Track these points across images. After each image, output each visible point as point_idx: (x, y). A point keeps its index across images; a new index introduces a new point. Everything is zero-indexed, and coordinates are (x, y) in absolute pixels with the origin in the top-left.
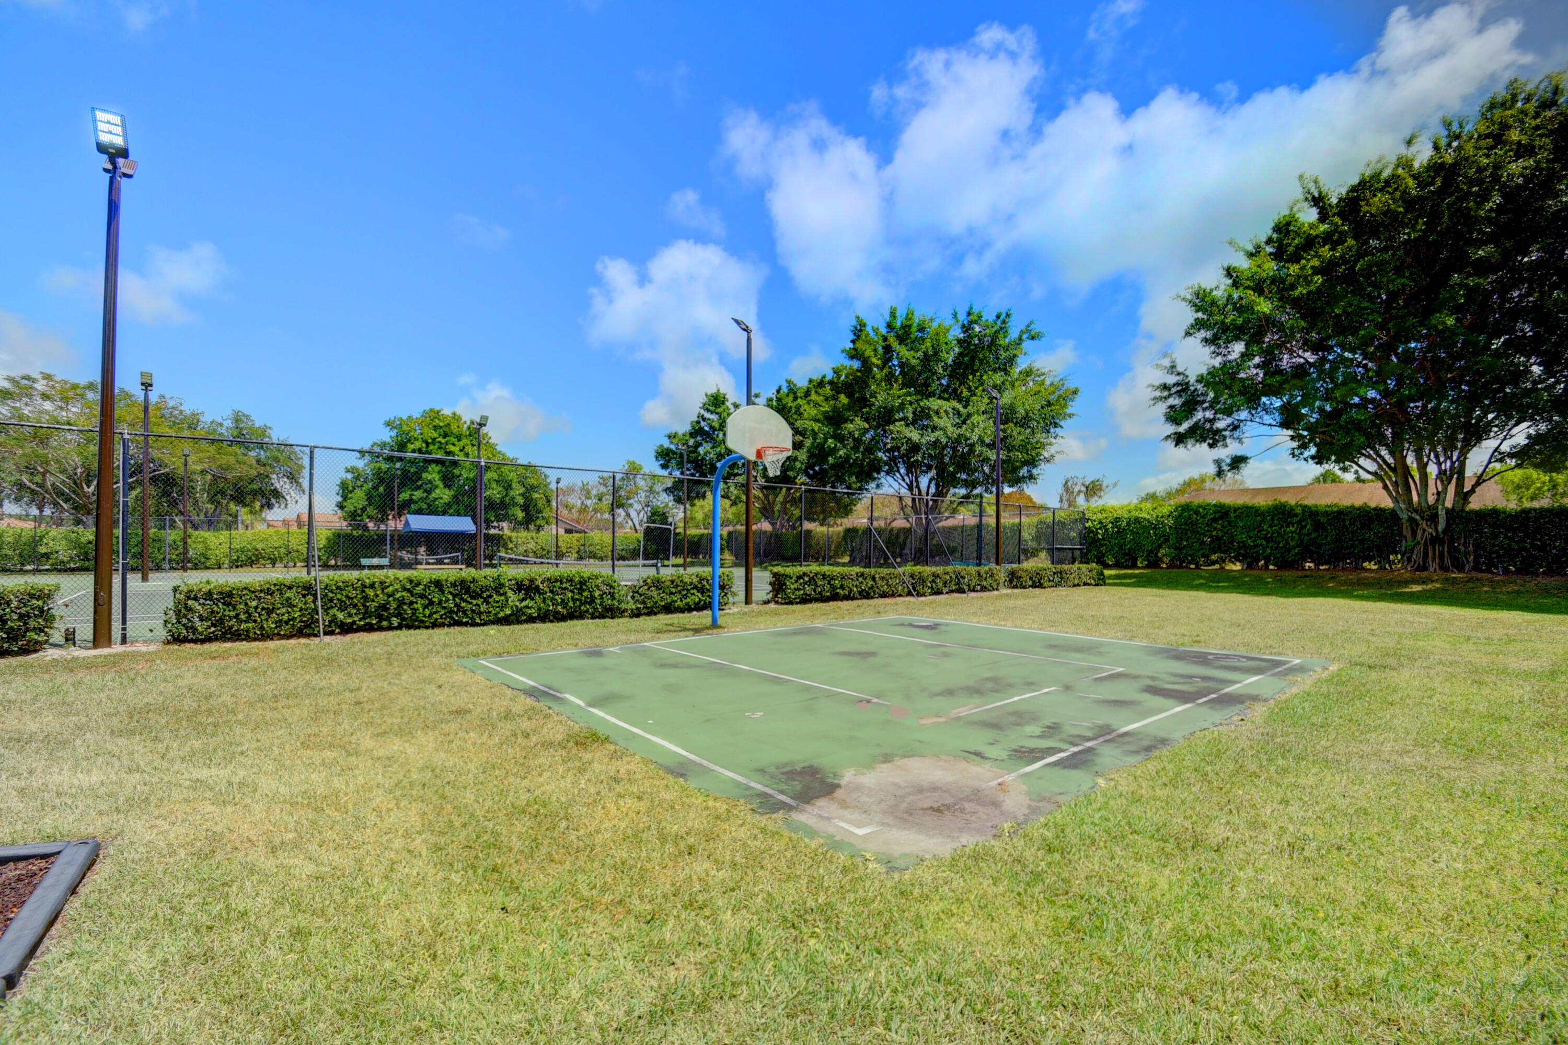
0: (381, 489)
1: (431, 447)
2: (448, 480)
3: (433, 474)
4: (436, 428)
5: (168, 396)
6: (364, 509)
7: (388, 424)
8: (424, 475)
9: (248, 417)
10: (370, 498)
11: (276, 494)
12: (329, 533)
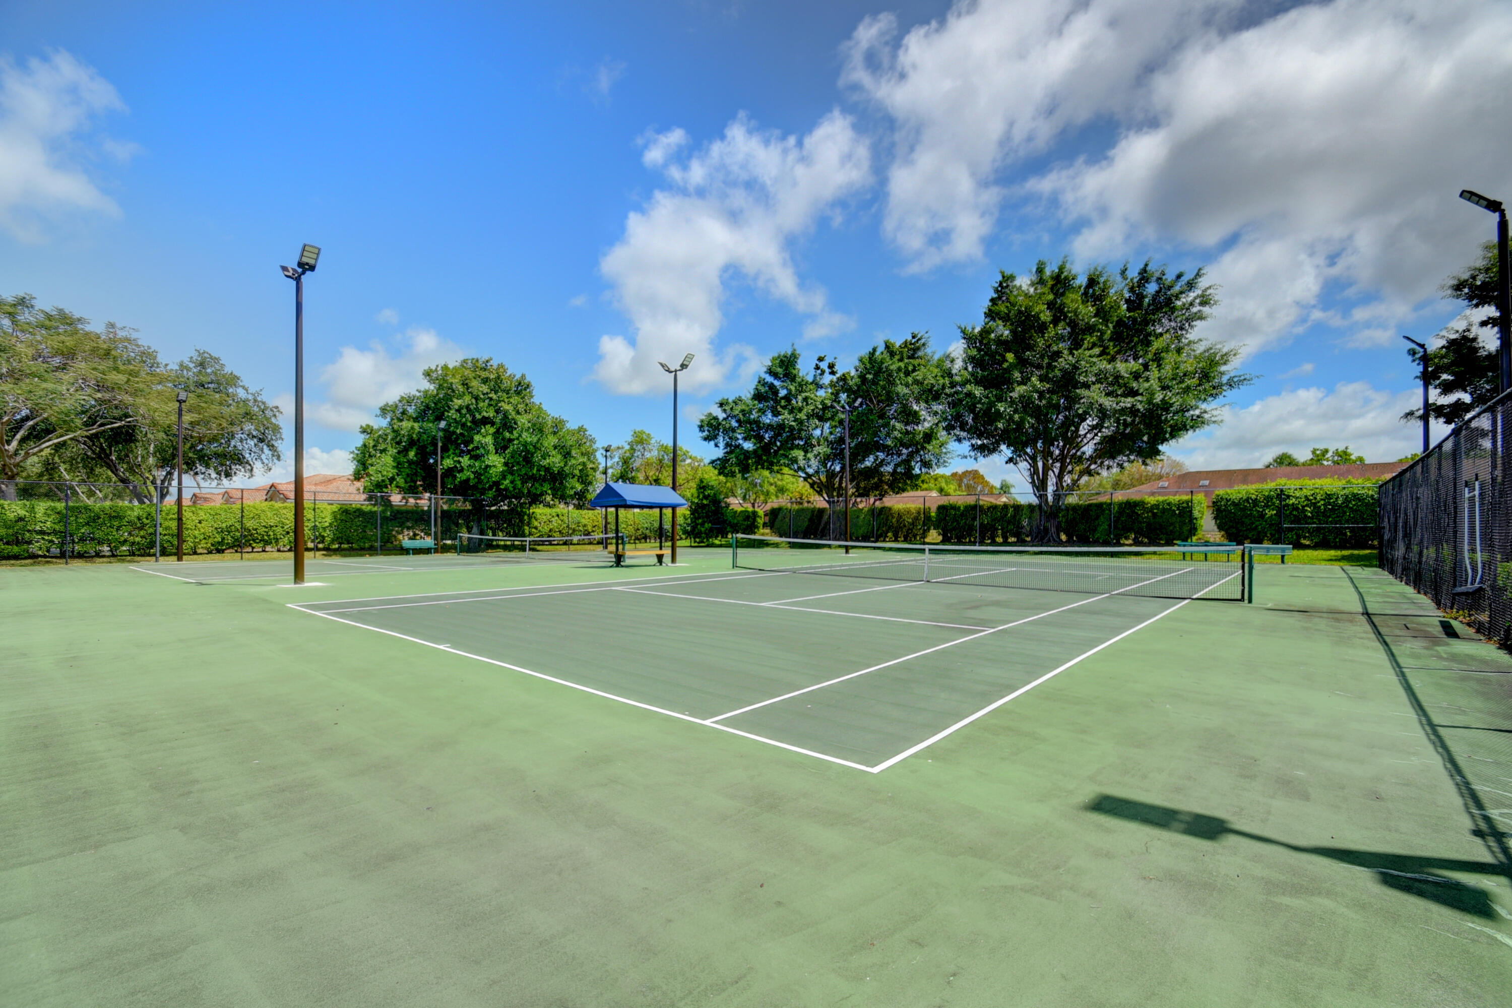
0: (412, 454)
1: (481, 404)
2: (502, 446)
3: (485, 438)
4: (485, 381)
5: (119, 325)
6: (392, 480)
7: (428, 374)
8: (477, 438)
9: (216, 360)
10: (398, 466)
11: (238, 459)
12: (335, 508)
